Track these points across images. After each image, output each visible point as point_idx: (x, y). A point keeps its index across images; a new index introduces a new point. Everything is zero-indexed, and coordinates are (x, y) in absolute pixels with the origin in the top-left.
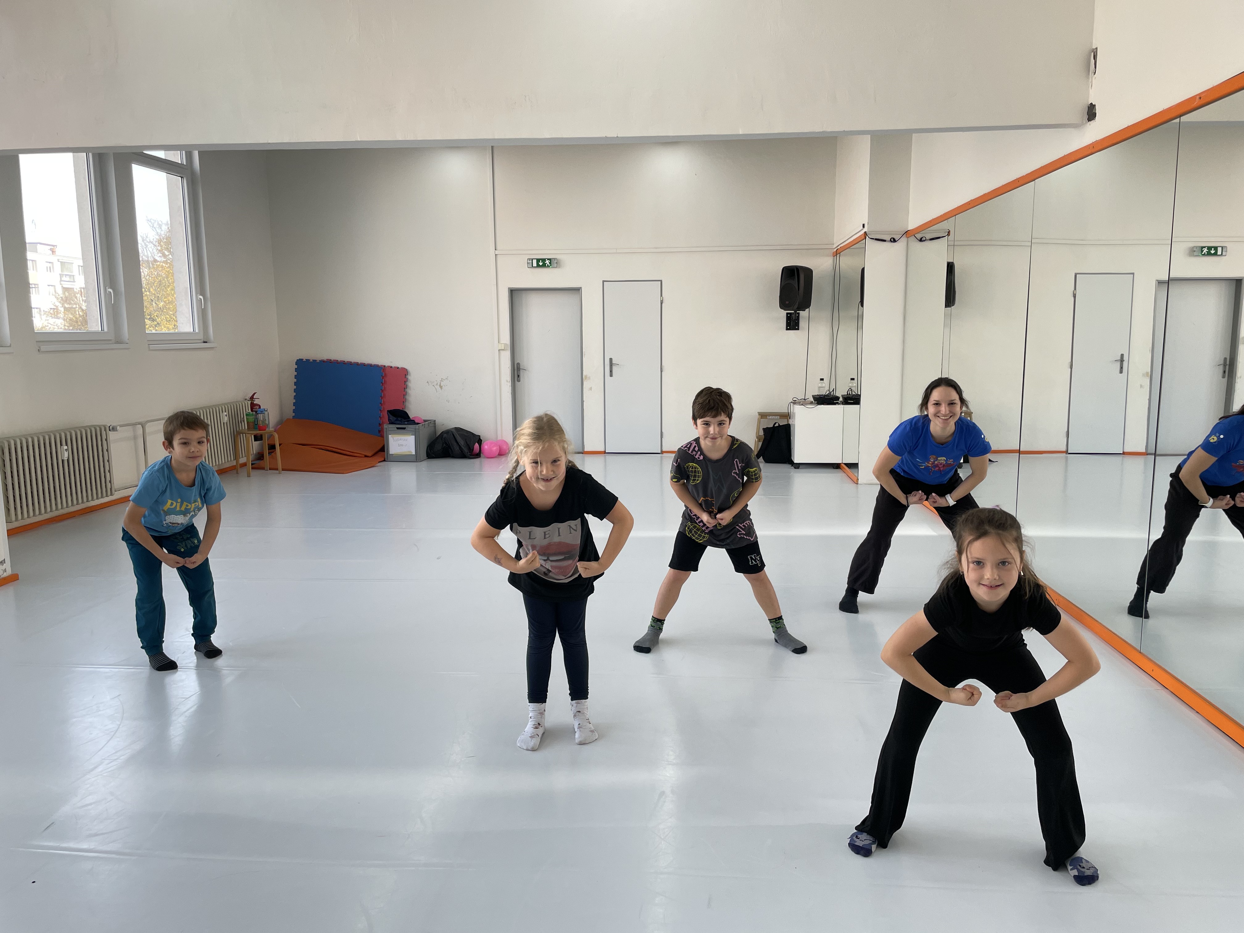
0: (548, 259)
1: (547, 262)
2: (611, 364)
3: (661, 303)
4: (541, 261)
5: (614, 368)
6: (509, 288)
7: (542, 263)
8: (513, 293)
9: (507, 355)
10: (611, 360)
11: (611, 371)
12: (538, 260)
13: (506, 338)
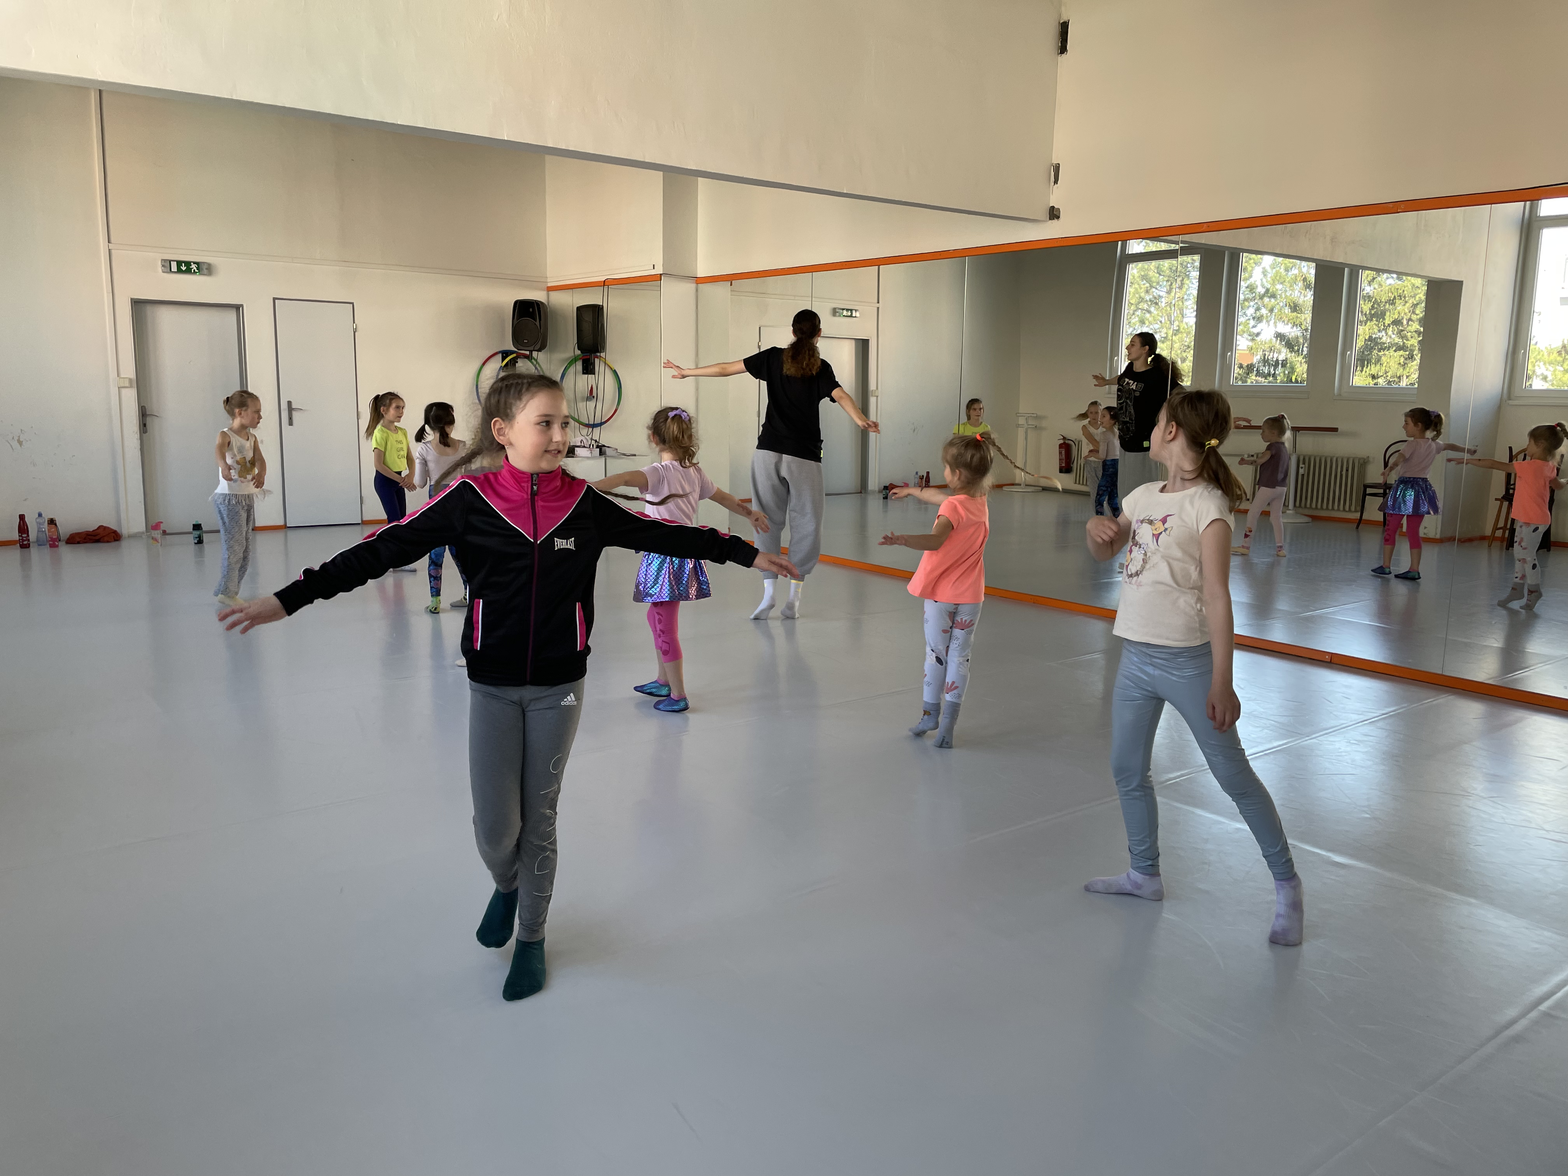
0: (194, 263)
1: (194, 266)
2: (290, 409)
3: (354, 333)
4: (183, 264)
5: (294, 413)
6: (131, 299)
7: (185, 267)
8: (138, 305)
9: (130, 396)
10: (289, 403)
11: (290, 419)
12: (179, 263)
13: (129, 370)
